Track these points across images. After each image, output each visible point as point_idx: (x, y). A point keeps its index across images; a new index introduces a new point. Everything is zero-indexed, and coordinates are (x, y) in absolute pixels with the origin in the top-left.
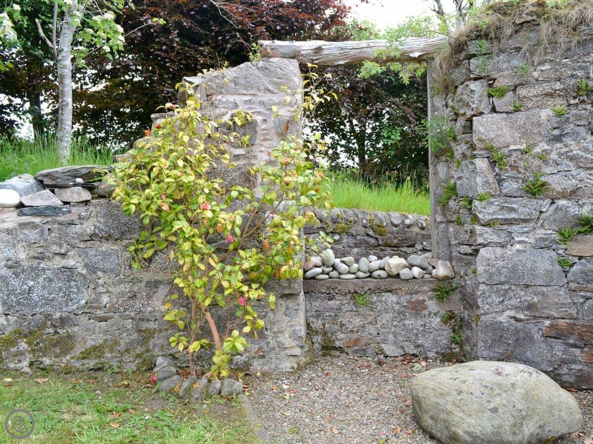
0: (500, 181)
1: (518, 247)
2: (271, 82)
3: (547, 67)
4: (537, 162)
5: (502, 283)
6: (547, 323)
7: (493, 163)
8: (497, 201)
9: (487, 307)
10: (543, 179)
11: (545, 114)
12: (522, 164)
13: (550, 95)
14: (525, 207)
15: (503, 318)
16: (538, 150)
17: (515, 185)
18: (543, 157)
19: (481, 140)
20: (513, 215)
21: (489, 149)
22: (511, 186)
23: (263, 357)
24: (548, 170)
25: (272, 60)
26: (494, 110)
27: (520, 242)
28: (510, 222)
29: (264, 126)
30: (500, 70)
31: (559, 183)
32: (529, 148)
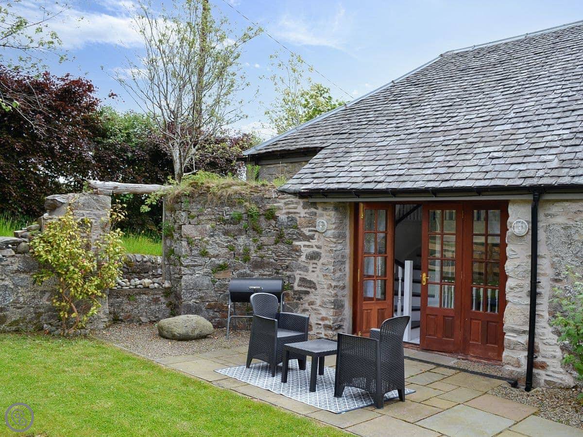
0: (191, 250)
1: (197, 275)
2: (99, 206)
3: (209, 210)
4: (205, 244)
5: (191, 289)
6: (207, 303)
7: (189, 244)
8: (190, 258)
9: (185, 298)
10: (207, 250)
11: (208, 226)
12: (199, 244)
13: (210, 220)
14: (200, 260)
15: (191, 303)
16: (205, 239)
17: (197, 252)
18: (207, 242)
19: (184, 234)
20: (196, 263)
21: (187, 238)
22: (195, 252)
24: (208, 247)
25: (99, 196)
26: (190, 223)
27: (198, 273)
28: (194, 266)
29: (95, 224)
30: (193, 209)
31: (211, 252)
32: (202, 238)
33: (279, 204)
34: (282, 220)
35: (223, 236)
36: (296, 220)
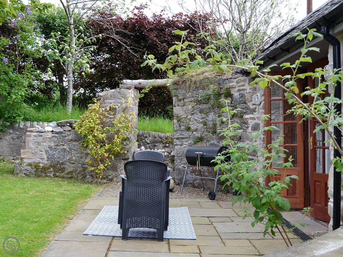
0: (180, 126)
1: (184, 146)
2: (121, 96)
3: (190, 94)
4: (188, 121)
5: (180, 156)
6: (191, 168)
7: (178, 121)
8: (179, 132)
9: (177, 163)
10: (190, 126)
11: (190, 107)
12: (185, 121)
13: (191, 101)
14: (186, 134)
15: (180, 167)
16: (189, 117)
17: (183, 128)
18: (190, 120)
19: (175, 114)
20: (183, 136)
21: (177, 117)
23: (117, 177)
24: (191, 123)
25: (121, 89)
26: (178, 106)
27: (185, 144)
28: (183, 138)
30: (180, 94)
31: (193, 127)
32: (187, 117)
33: (233, 84)
34: (236, 97)
35: (200, 114)
36: (245, 96)
